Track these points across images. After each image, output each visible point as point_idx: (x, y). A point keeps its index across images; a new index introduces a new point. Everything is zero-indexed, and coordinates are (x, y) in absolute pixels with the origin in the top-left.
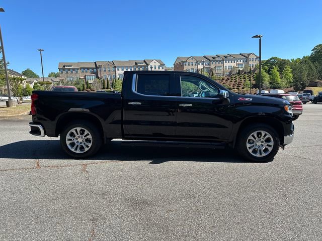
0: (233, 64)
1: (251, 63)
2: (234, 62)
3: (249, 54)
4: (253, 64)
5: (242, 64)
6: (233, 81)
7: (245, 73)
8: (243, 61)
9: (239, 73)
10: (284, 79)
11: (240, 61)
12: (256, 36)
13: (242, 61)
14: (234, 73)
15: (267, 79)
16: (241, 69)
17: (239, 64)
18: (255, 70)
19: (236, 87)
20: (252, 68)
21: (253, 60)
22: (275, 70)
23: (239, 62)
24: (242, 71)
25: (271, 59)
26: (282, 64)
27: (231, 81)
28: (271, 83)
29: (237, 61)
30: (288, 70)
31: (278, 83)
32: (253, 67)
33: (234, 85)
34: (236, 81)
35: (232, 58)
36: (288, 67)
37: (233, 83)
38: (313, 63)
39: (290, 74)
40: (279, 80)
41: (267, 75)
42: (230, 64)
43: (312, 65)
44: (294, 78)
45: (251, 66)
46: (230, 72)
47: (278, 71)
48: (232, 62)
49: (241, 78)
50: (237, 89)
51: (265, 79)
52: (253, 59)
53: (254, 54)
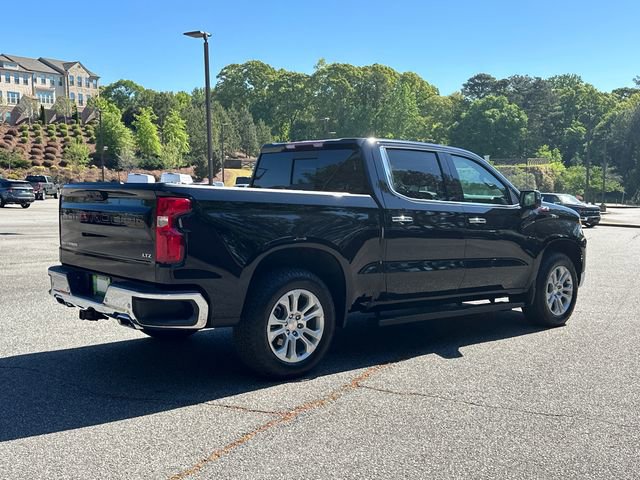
0: (23, 89)
1: (74, 89)
2: (26, 82)
3: (69, 65)
4: (80, 96)
5: (49, 92)
6: (30, 140)
7: (60, 119)
8: (53, 83)
9: (43, 116)
10: (171, 146)
11: (44, 82)
12: (196, 34)
13: (48, 81)
14: (26, 114)
15: (127, 141)
16: (48, 107)
17: (40, 91)
18: (87, 112)
19: (40, 159)
20: (78, 105)
21: (80, 84)
22: (146, 117)
23: (39, 84)
24: (52, 112)
25: (118, 85)
26: (161, 105)
27: (24, 142)
28: (138, 154)
29: (35, 80)
30: (176, 121)
31: (157, 157)
32: (81, 102)
33: (32, 153)
34: (38, 141)
35: (17, 68)
36: (176, 114)
37: (28, 146)
38: (226, 108)
39: (181, 132)
40: (159, 148)
41: (128, 132)
42: (13, 87)
43: (224, 113)
44: (192, 144)
45: (77, 100)
46: (16, 113)
47: (153, 121)
48: (17, 81)
49: (50, 135)
50: (45, 164)
51: (123, 140)
52: (80, 78)
53: (81, 66)
